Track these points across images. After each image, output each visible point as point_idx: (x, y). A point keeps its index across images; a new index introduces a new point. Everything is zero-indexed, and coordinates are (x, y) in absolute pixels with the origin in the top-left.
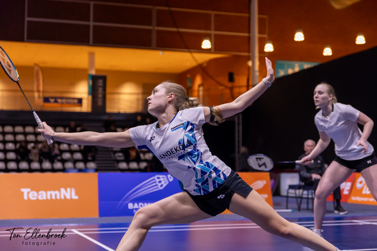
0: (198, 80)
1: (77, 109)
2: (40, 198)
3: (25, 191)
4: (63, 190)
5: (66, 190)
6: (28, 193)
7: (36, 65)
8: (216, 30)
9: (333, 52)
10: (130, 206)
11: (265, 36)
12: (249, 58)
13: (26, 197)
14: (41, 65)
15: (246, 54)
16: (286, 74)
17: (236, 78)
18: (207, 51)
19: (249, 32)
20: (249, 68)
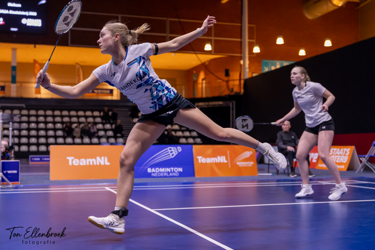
0: (202, 75)
1: (109, 98)
2: (81, 164)
3: (70, 159)
4: (98, 158)
5: (101, 158)
6: (72, 160)
7: (77, 63)
8: (215, 36)
9: (306, 53)
10: (149, 170)
11: (254, 41)
12: (241, 58)
13: (70, 164)
14: (82, 64)
15: (239, 55)
16: (270, 70)
17: (231, 73)
18: (209, 52)
19: (241, 38)
20: (241, 65)
